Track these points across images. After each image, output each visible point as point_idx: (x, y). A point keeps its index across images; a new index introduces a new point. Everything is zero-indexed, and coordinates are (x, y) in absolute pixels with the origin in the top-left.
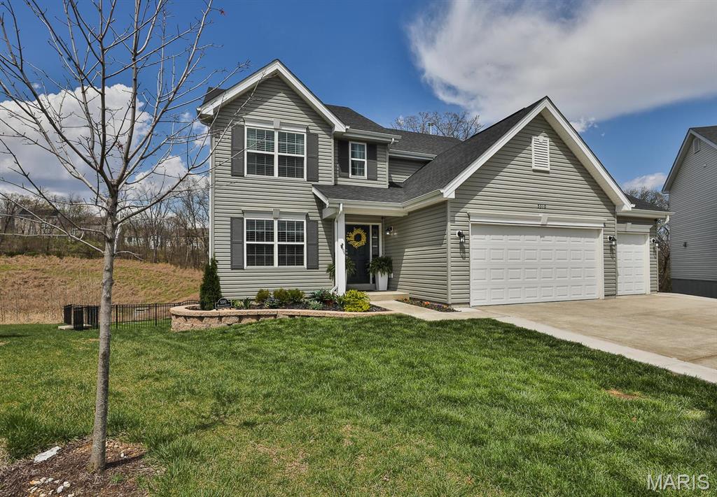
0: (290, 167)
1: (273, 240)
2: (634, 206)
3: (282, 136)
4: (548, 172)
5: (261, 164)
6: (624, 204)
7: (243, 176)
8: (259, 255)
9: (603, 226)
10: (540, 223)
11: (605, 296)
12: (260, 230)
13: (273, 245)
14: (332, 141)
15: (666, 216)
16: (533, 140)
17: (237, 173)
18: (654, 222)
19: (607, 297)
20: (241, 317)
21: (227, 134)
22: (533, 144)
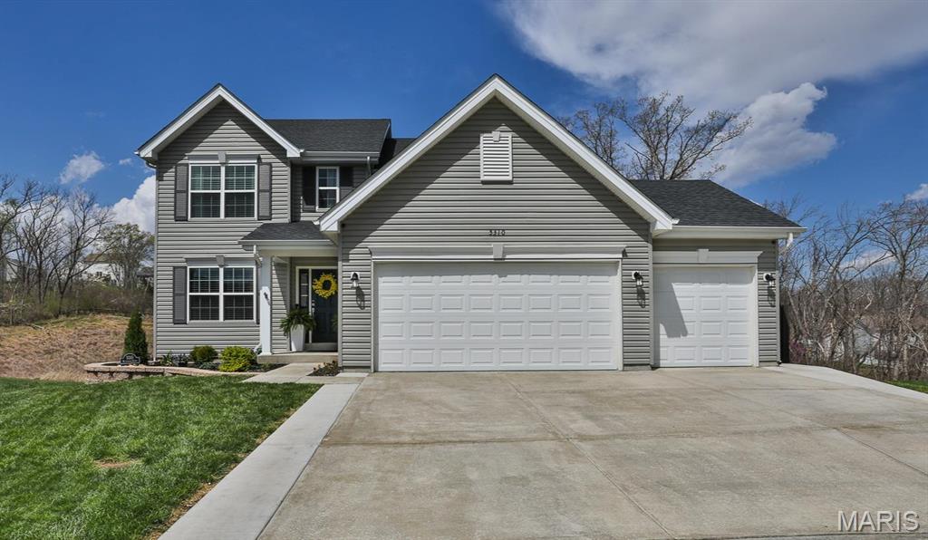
0: (240, 205)
1: (218, 291)
2: (677, 222)
3: (229, 171)
4: (510, 183)
5: (205, 205)
6: (656, 220)
7: (187, 220)
8: (204, 309)
9: (621, 256)
10: (492, 257)
11: (625, 365)
12: (203, 279)
13: (218, 296)
14: (288, 169)
15: (788, 233)
16: (482, 138)
17: (180, 219)
18: (771, 245)
19: (628, 368)
20: (131, 374)
21: (169, 175)
22: (481, 145)
